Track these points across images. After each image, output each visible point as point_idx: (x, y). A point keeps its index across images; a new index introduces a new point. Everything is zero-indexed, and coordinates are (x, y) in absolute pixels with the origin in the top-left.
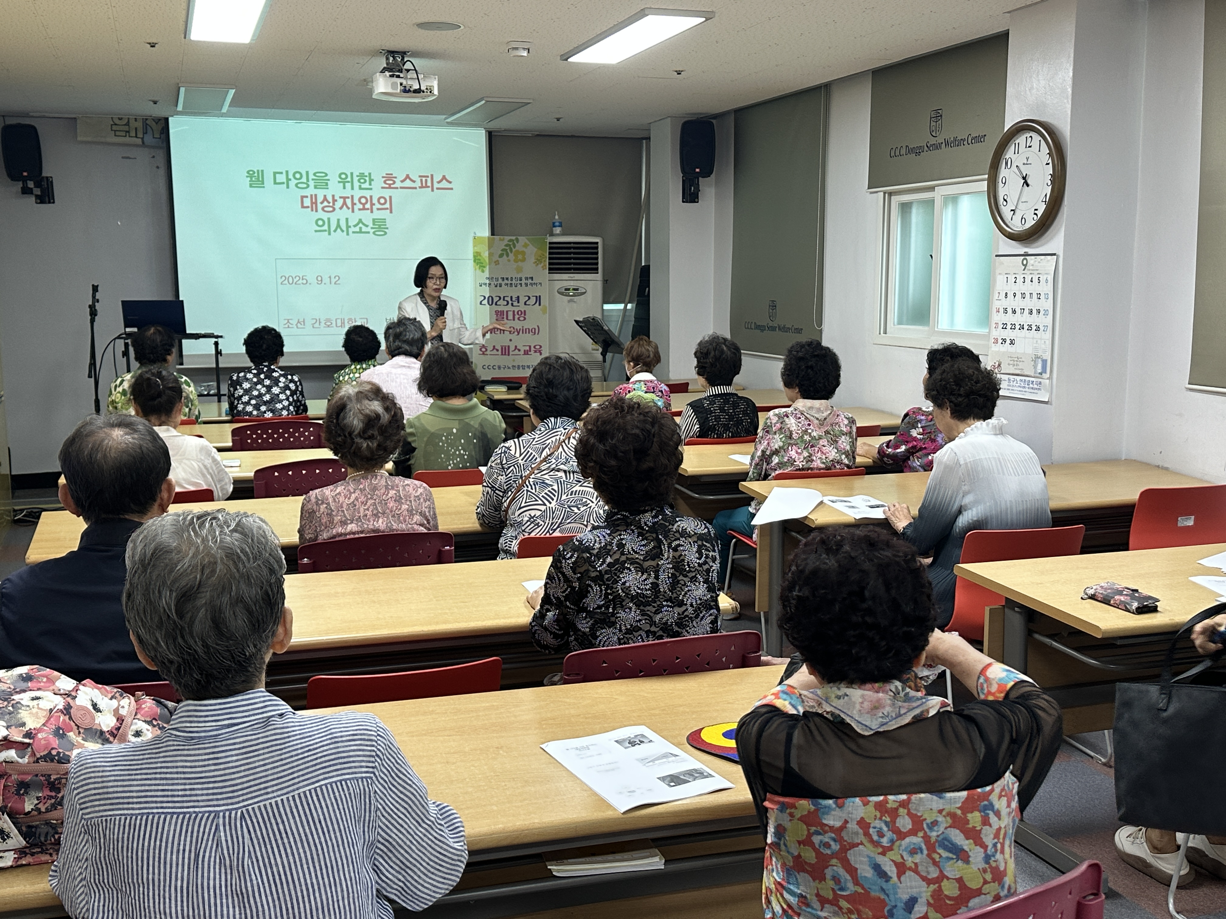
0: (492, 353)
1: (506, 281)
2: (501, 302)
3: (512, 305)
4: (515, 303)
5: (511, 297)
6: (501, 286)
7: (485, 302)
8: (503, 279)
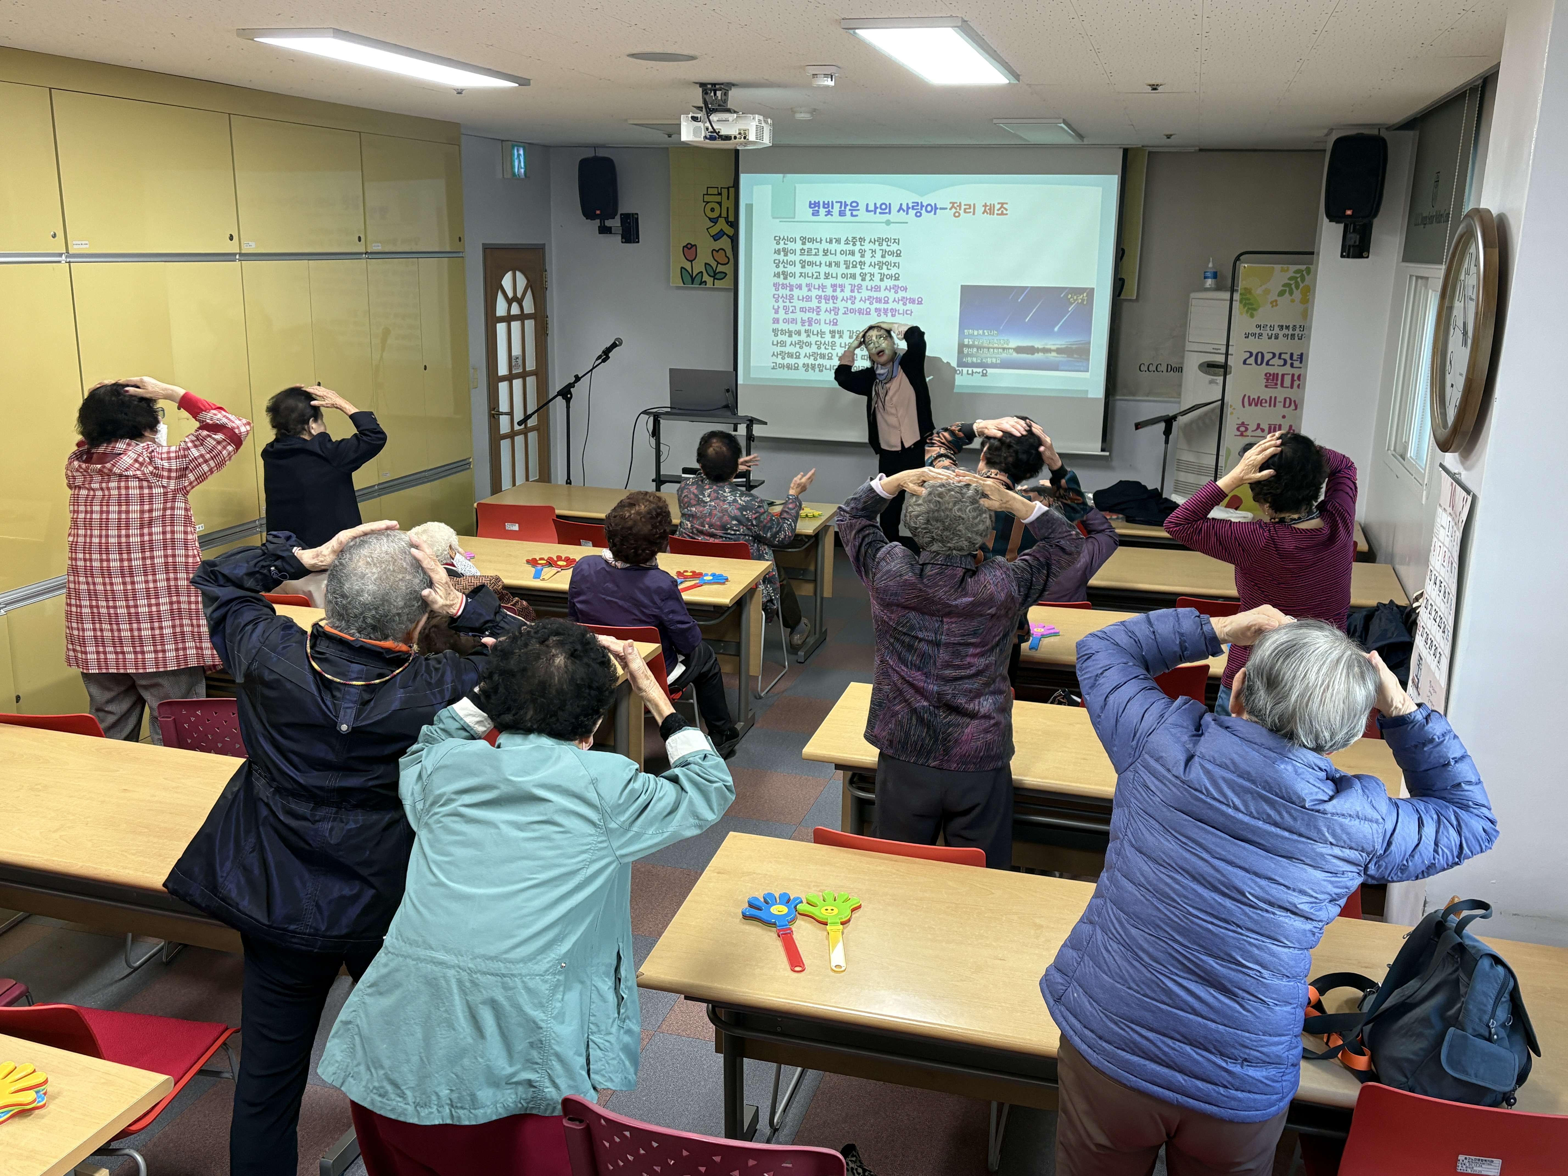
0: (1254, 434)
1: (1285, 331)
2: (1276, 361)
3: (1292, 365)
4: (1296, 364)
5: (1292, 355)
6: (1277, 338)
7: (1251, 360)
8: (1281, 327)
